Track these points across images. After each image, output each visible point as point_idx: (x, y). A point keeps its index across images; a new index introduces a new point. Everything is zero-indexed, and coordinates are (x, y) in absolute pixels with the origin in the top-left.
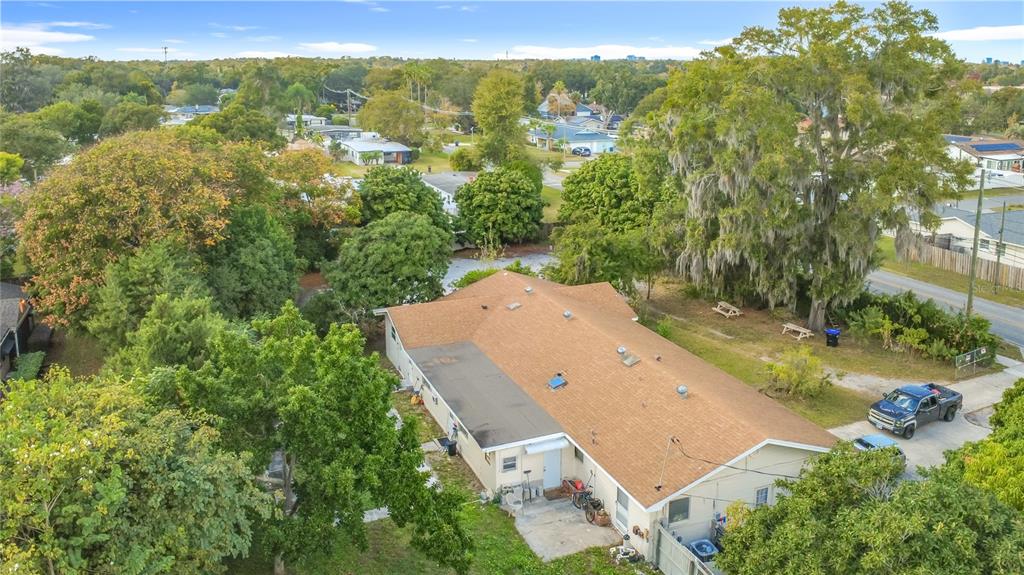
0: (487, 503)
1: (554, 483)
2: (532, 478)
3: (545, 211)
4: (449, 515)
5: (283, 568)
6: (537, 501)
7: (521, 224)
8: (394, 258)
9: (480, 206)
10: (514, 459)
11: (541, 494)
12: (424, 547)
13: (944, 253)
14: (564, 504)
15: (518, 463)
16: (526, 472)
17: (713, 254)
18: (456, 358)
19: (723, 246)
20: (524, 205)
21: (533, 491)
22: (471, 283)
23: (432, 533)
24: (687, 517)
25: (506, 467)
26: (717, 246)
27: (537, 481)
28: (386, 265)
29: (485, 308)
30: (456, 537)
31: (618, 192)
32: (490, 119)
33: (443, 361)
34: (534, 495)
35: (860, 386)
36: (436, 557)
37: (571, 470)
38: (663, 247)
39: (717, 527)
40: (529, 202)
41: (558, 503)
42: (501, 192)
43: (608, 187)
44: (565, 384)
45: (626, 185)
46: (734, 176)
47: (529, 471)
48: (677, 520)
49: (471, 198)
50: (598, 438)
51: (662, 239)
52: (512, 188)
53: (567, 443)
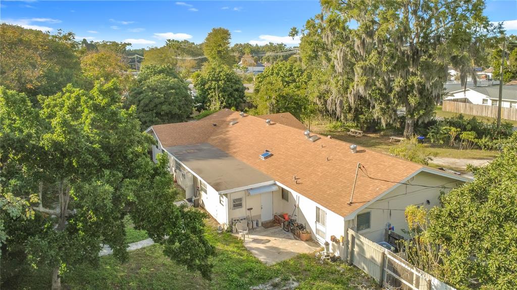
0: (222, 233)
1: (267, 217)
2: (254, 213)
3: (246, 91)
4: (194, 228)
5: (60, 284)
6: (257, 229)
7: (233, 99)
8: (156, 101)
9: (210, 89)
10: (240, 200)
11: (260, 224)
12: (175, 255)
13: (466, 105)
14: (277, 230)
15: (244, 204)
16: (248, 209)
17: (351, 92)
18: (197, 150)
19: (357, 85)
20: (234, 88)
21: (255, 223)
22: (205, 116)
23: (180, 242)
24: (369, 227)
25: (235, 206)
26: (353, 86)
27: (256, 216)
28: (152, 105)
29: (215, 125)
30: (201, 245)
31: (287, 79)
32: (213, 52)
33: (188, 151)
34: (255, 226)
35: (444, 163)
36: (185, 262)
37: (280, 208)
38: (318, 98)
39: (390, 233)
40: (237, 86)
41: (272, 230)
42: (221, 80)
43: (281, 77)
44: (272, 155)
45: (291, 75)
46: (364, 40)
47: (252, 209)
48: (362, 229)
49: (204, 85)
50: (299, 181)
51: (317, 94)
52: (228, 79)
53: (277, 187)
